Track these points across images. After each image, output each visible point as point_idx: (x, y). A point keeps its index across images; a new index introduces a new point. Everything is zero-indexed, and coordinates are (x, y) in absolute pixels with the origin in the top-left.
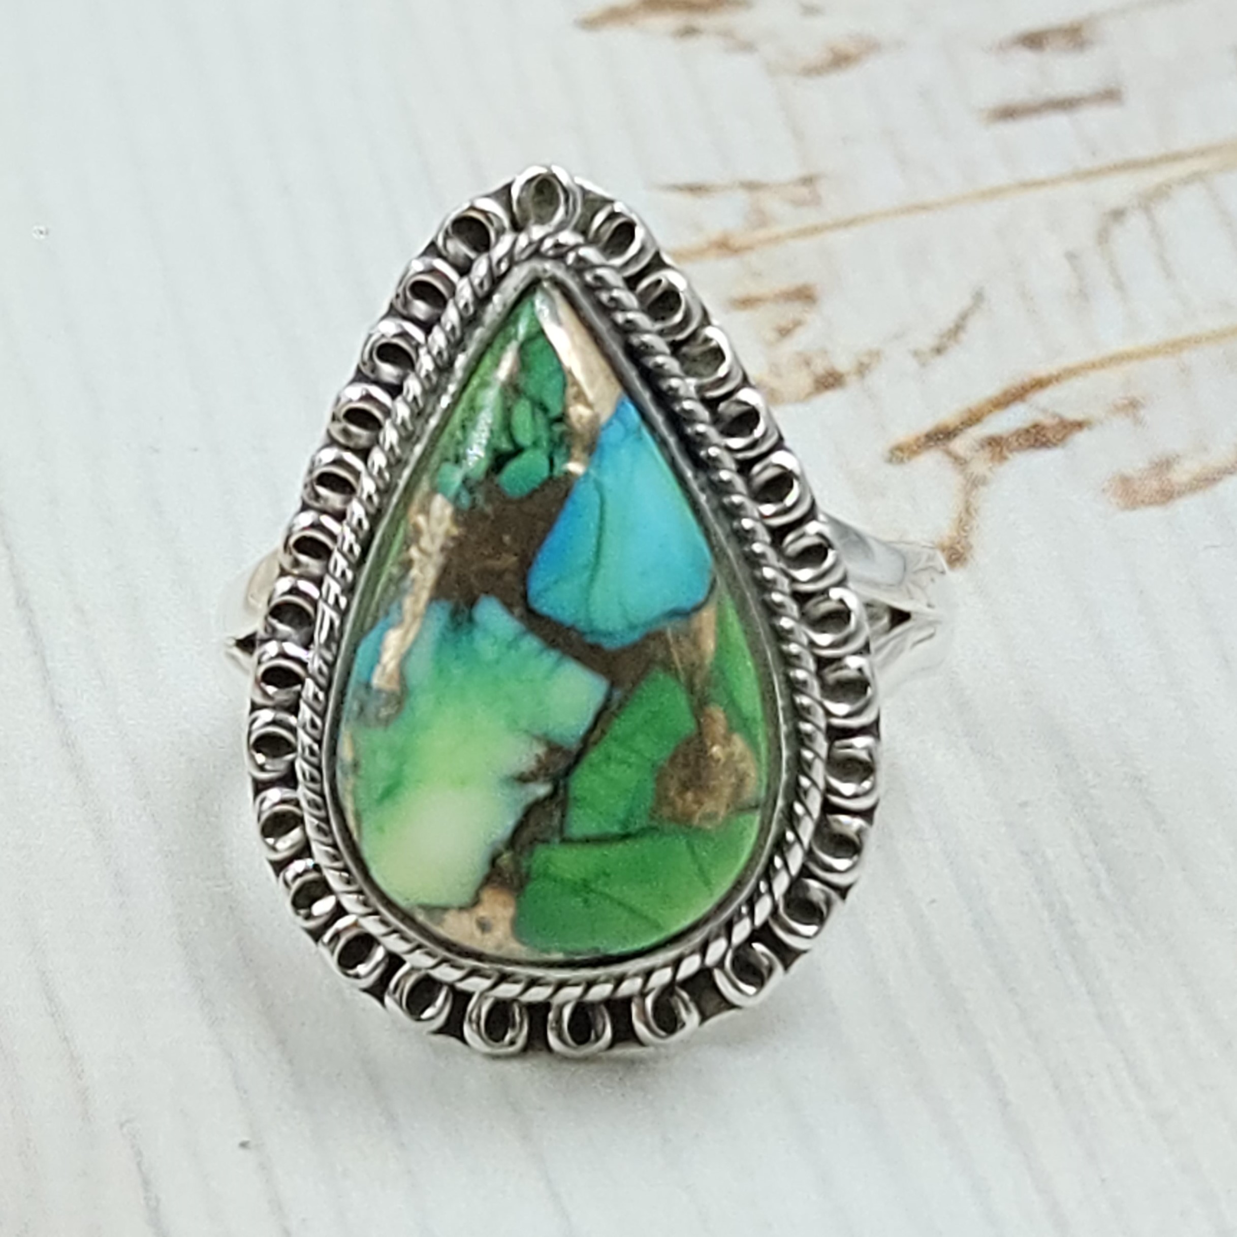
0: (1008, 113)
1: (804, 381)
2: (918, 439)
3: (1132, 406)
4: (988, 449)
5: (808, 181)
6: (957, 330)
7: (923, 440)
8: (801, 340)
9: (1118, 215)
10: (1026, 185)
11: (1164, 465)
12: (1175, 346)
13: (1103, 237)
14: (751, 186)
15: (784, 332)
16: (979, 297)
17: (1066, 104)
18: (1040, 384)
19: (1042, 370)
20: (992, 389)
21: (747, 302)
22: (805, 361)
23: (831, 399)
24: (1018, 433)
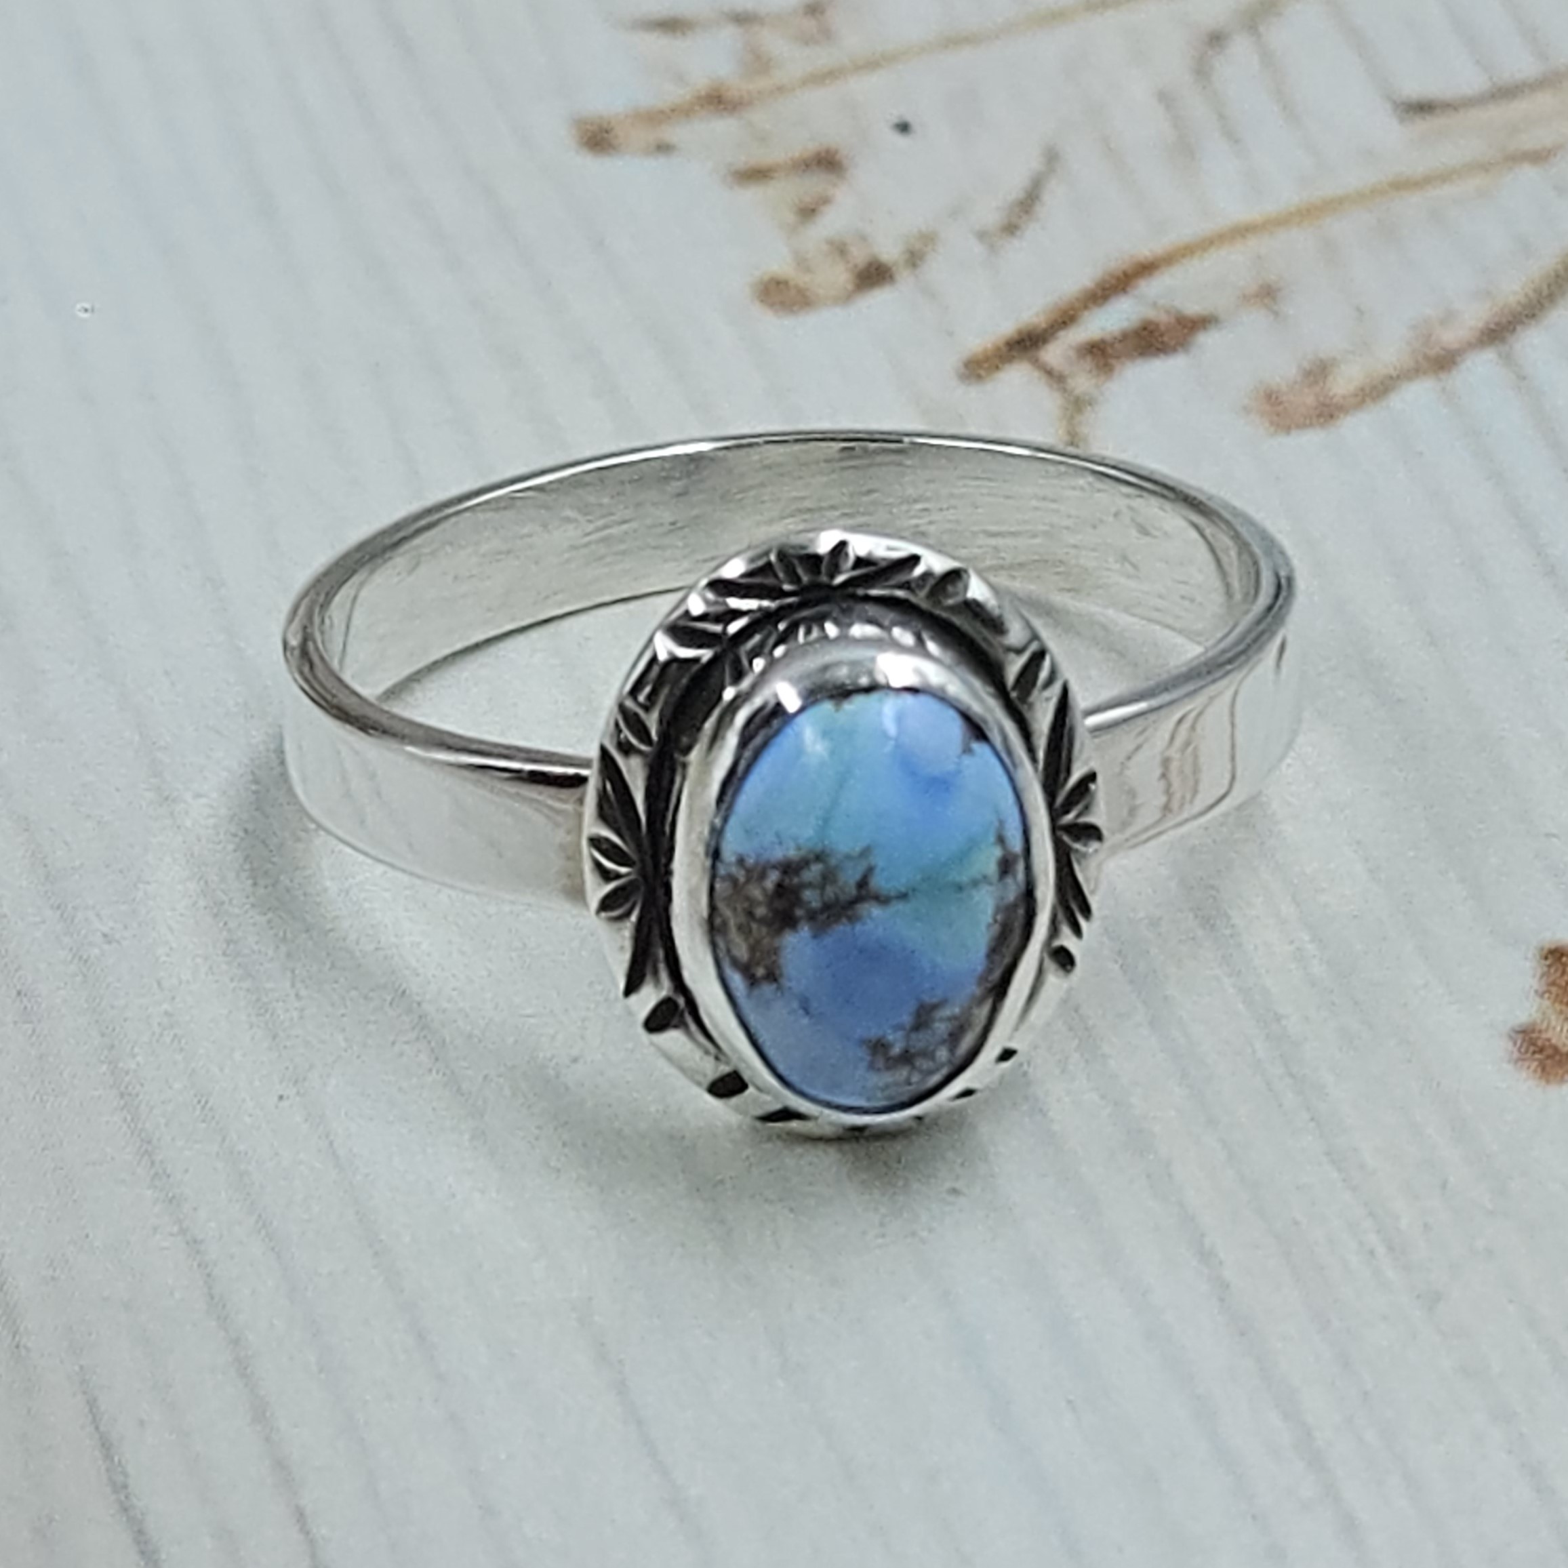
1: (839, 276)
2: (998, 349)
3: (1267, 295)
4: (1089, 358)
5: (814, 9)
6: (1031, 204)
7: (1004, 349)
8: (832, 223)
9: (1216, 40)
11: (1318, 372)
12: (1312, 212)
13: (1202, 72)
14: (742, 19)
15: (808, 212)
16: (1052, 158)
18: (1146, 269)
19: (1145, 251)
21: (755, 175)
22: (840, 249)
23: (880, 299)
24: (1125, 337)
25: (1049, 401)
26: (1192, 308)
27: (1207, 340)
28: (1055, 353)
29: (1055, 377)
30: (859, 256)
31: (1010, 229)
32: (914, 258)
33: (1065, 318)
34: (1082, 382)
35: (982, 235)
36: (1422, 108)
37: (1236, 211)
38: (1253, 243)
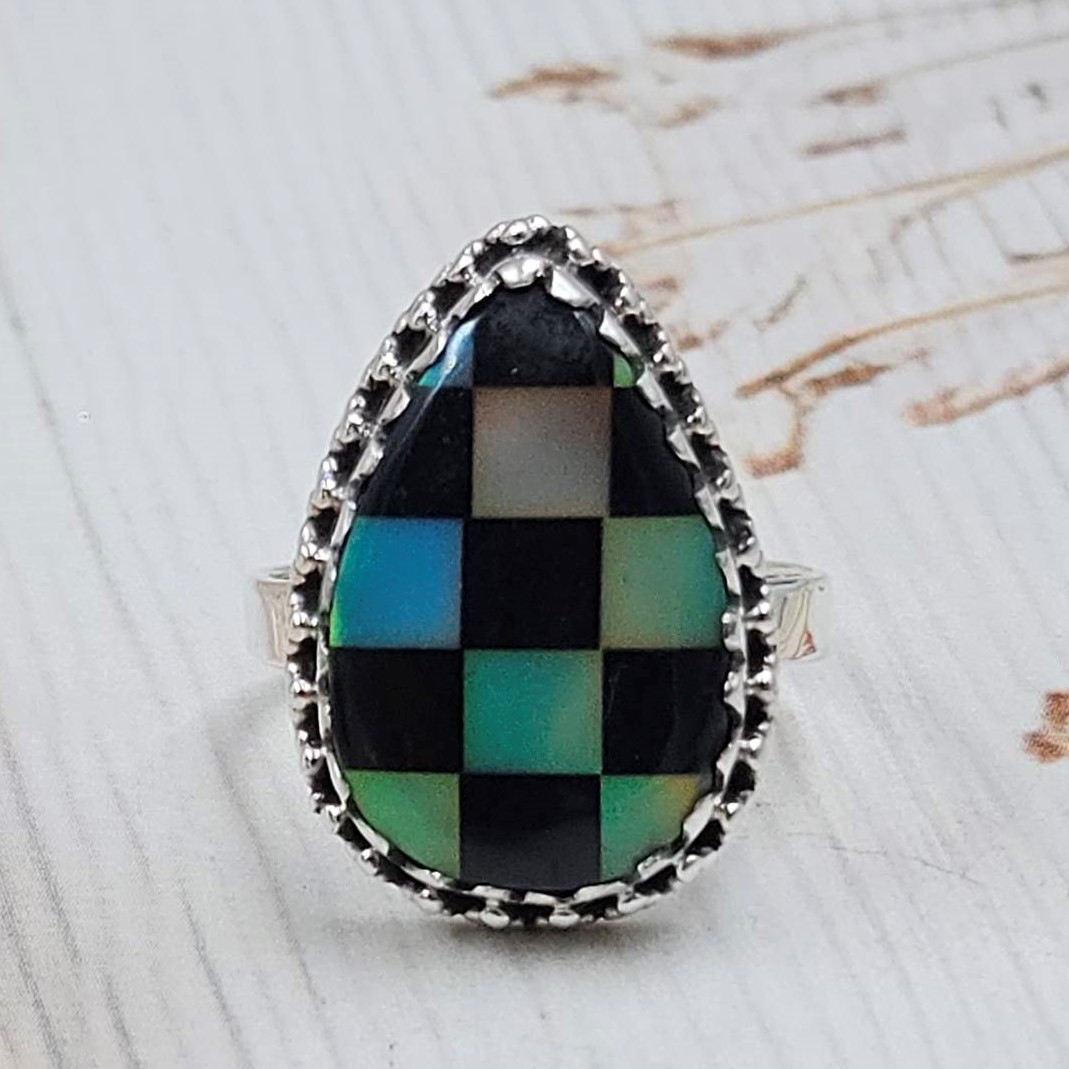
0: (820, 150)
2: (760, 382)
3: (921, 355)
4: (812, 387)
5: (669, 204)
6: (786, 305)
7: (763, 382)
9: (905, 221)
10: (835, 203)
11: (948, 395)
12: (951, 313)
13: (894, 238)
14: (626, 209)
16: (801, 282)
17: (864, 142)
18: (850, 341)
19: (851, 332)
23: (692, 355)
24: (835, 376)
25: (786, 408)
26: (875, 361)
27: (883, 379)
28: (792, 384)
29: (790, 396)
30: (683, 334)
31: (772, 320)
32: (714, 334)
33: (801, 366)
34: (808, 398)
35: (756, 323)
36: (1024, 258)
37: (906, 311)
38: (915, 328)
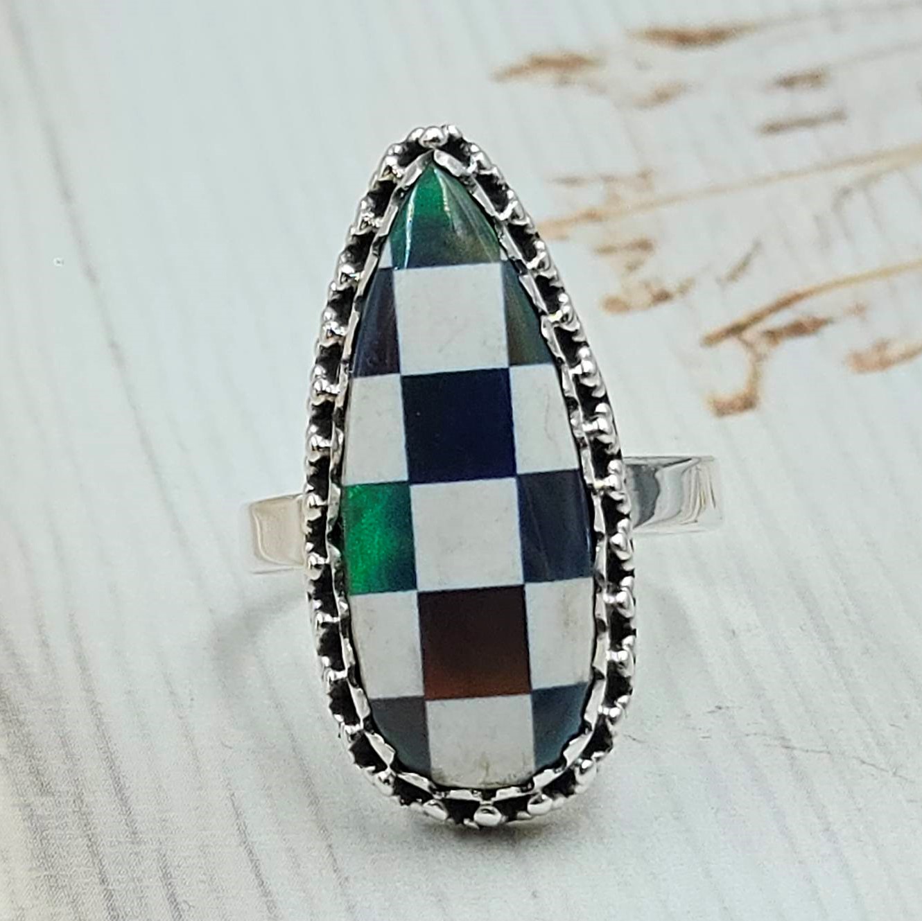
0: (774, 128)
1: (646, 297)
2: (721, 332)
3: (859, 310)
4: (767, 337)
5: (644, 175)
6: (743, 266)
7: (724, 333)
8: (645, 273)
9: (846, 192)
10: (786, 175)
11: (882, 346)
12: (885, 273)
13: (837, 206)
14: (608, 179)
15: (632, 268)
16: (757, 245)
17: (810, 122)
18: (798, 297)
19: (799, 289)
20: (767, 300)
21: (607, 250)
22: (647, 285)
23: (665, 309)
24: (785, 328)
25: (744, 356)
26: (821, 315)
27: (828, 331)
28: (749, 335)
29: (749, 345)
30: (656, 289)
31: (733, 277)
32: (683, 290)
33: (756, 319)
34: (763, 347)
35: (718, 280)
37: (846, 269)
38: (854, 286)
